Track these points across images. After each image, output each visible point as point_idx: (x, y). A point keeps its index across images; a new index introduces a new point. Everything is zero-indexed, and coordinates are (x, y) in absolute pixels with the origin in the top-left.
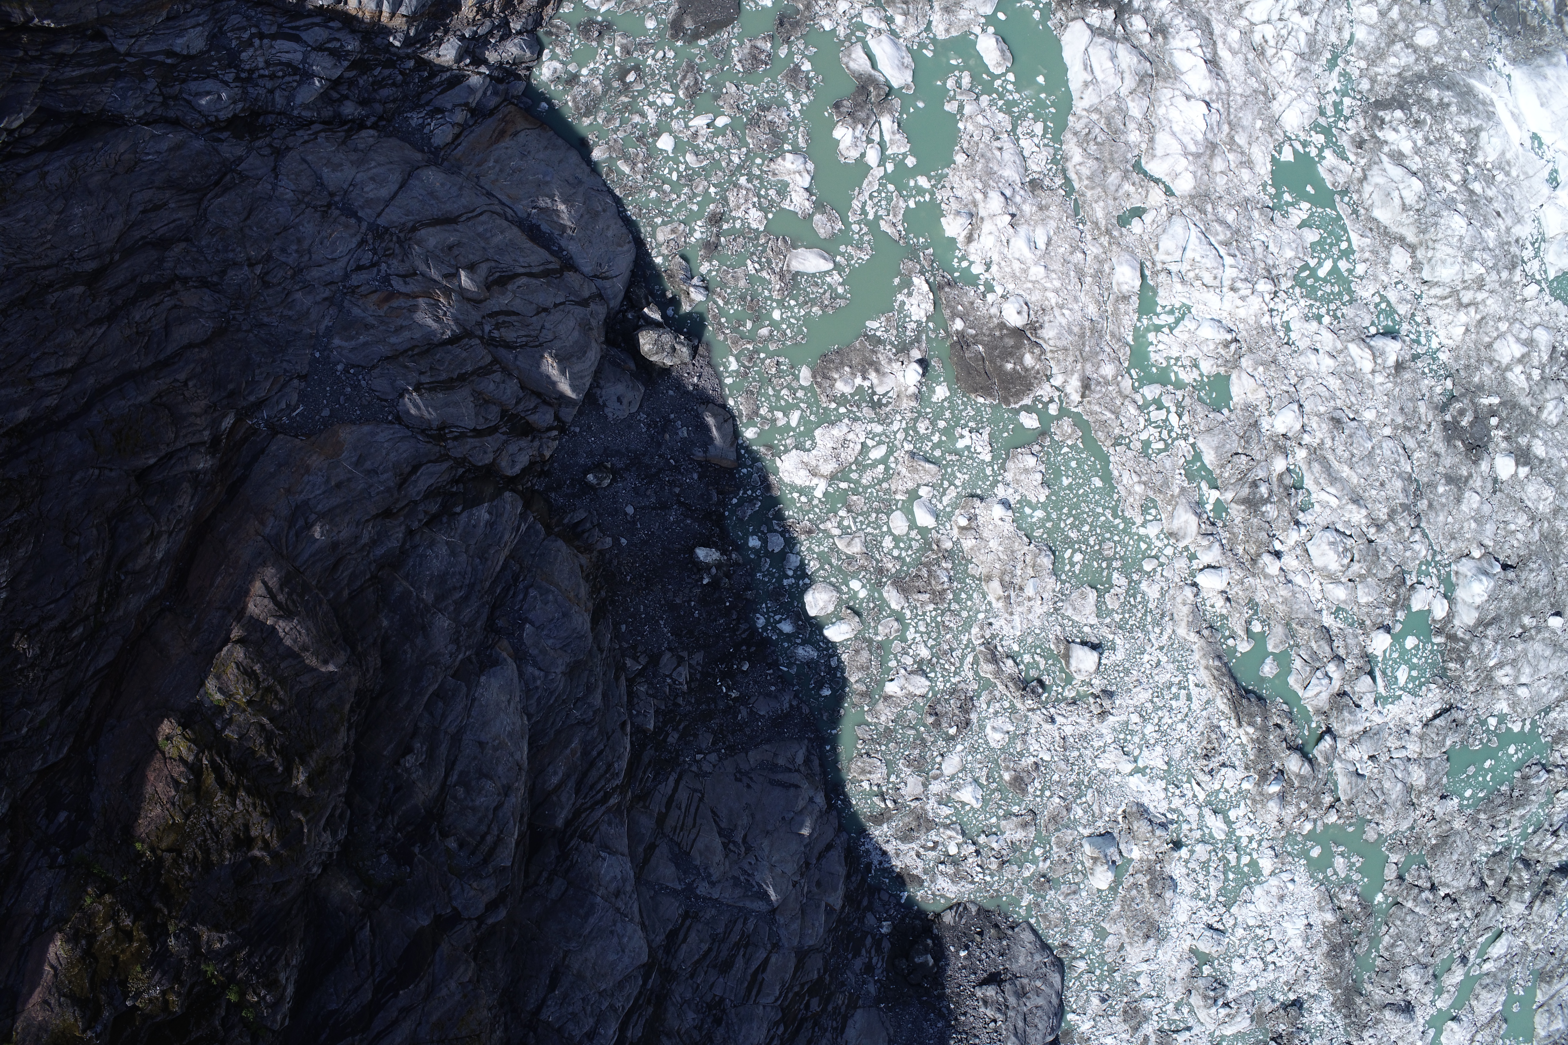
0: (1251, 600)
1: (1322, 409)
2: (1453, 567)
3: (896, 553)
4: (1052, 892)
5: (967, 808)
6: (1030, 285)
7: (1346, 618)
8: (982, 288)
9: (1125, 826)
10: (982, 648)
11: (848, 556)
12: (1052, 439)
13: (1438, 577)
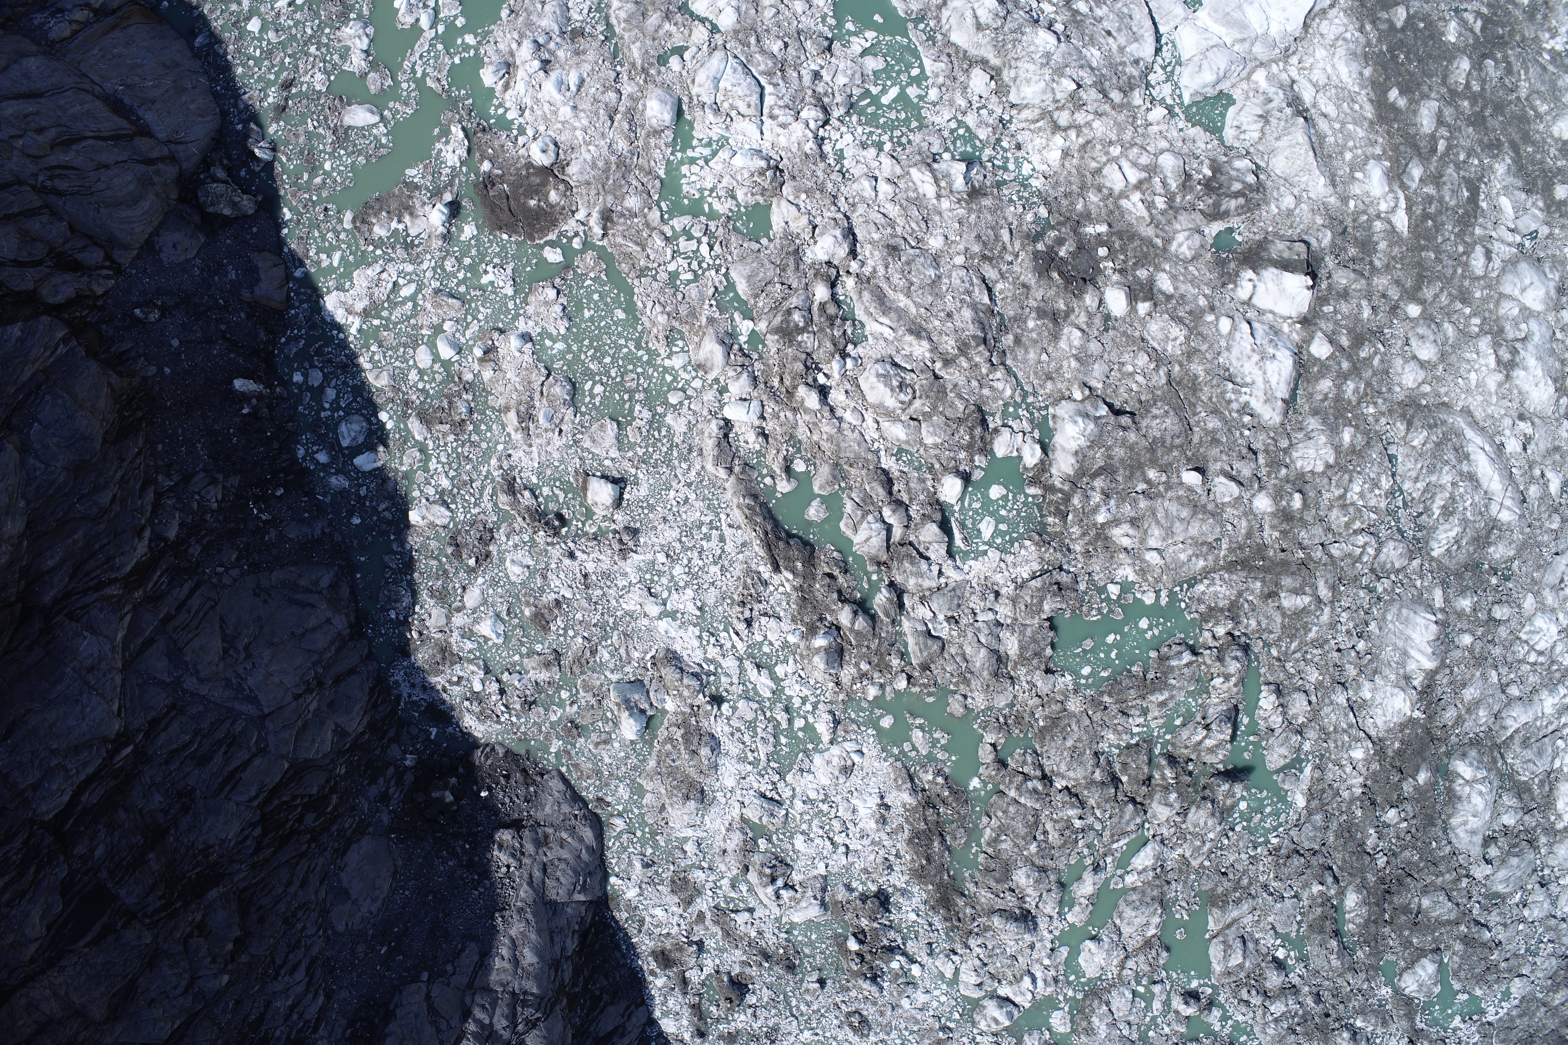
0: (792, 436)
1: (876, 236)
2: (1051, 410)
3: (420, 385)
4: (582, 740)
5: (490, 643)
6: (559, 126)
7: (911, 462)
8: (515, 132)
9: (656, 674)
10: (499, 479)
11: (378, 389)
12: (575, 272)
13: (1031, 421)
